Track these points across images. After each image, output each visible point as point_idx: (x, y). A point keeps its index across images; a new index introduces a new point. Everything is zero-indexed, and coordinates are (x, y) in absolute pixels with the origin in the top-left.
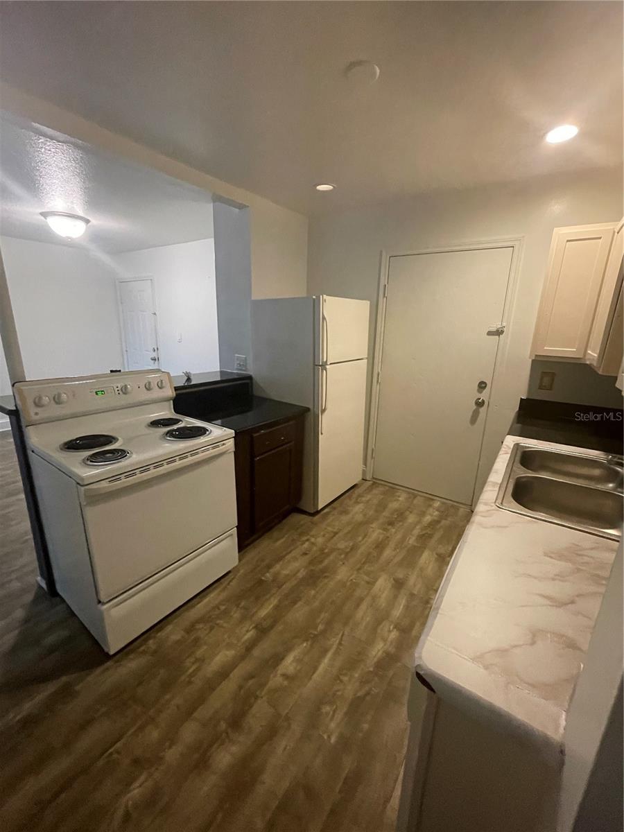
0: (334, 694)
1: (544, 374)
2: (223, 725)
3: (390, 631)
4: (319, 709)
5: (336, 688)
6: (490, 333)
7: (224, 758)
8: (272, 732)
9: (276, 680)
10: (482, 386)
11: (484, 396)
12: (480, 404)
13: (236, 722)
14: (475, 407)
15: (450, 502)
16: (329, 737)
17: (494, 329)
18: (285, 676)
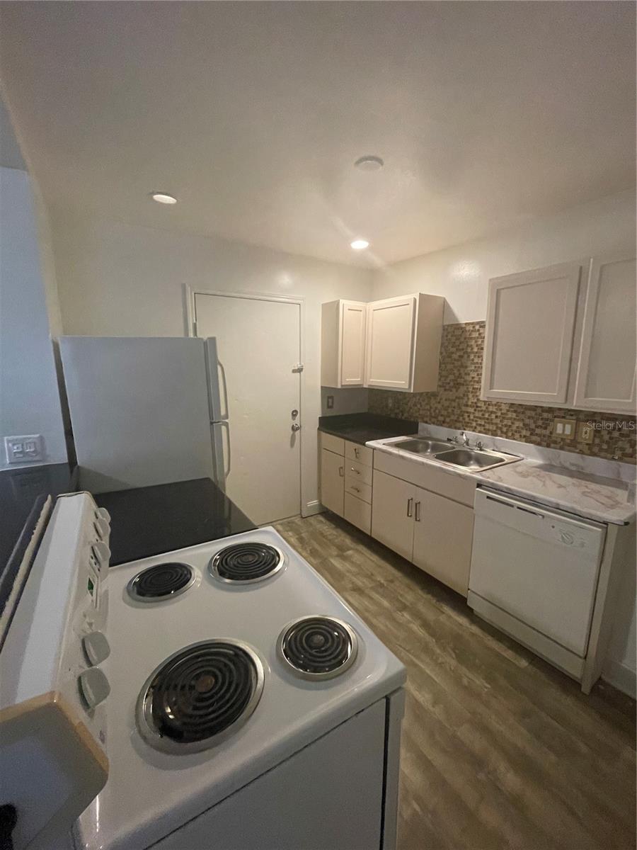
0: (453, 671)
1: (329, 398)
2: (481, 776)
3: (403, 616)
4: (465, 687)
5: (448, 668)
6: (294, 371)
7: (511, 780)
8: (485, 730)
9: (438, 712)
10: (294, 414)
11: (297, 421)
12: (294, 429)
13: (478, 763)
14: (292, 432)
15: (285, 520)
16: (486, 688)
17: (296, 368)
18: (435, 703)
